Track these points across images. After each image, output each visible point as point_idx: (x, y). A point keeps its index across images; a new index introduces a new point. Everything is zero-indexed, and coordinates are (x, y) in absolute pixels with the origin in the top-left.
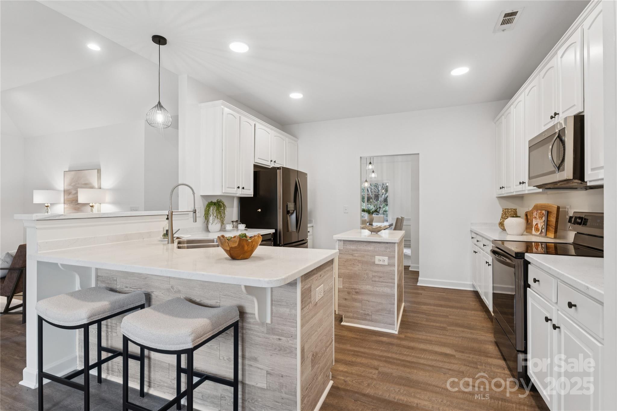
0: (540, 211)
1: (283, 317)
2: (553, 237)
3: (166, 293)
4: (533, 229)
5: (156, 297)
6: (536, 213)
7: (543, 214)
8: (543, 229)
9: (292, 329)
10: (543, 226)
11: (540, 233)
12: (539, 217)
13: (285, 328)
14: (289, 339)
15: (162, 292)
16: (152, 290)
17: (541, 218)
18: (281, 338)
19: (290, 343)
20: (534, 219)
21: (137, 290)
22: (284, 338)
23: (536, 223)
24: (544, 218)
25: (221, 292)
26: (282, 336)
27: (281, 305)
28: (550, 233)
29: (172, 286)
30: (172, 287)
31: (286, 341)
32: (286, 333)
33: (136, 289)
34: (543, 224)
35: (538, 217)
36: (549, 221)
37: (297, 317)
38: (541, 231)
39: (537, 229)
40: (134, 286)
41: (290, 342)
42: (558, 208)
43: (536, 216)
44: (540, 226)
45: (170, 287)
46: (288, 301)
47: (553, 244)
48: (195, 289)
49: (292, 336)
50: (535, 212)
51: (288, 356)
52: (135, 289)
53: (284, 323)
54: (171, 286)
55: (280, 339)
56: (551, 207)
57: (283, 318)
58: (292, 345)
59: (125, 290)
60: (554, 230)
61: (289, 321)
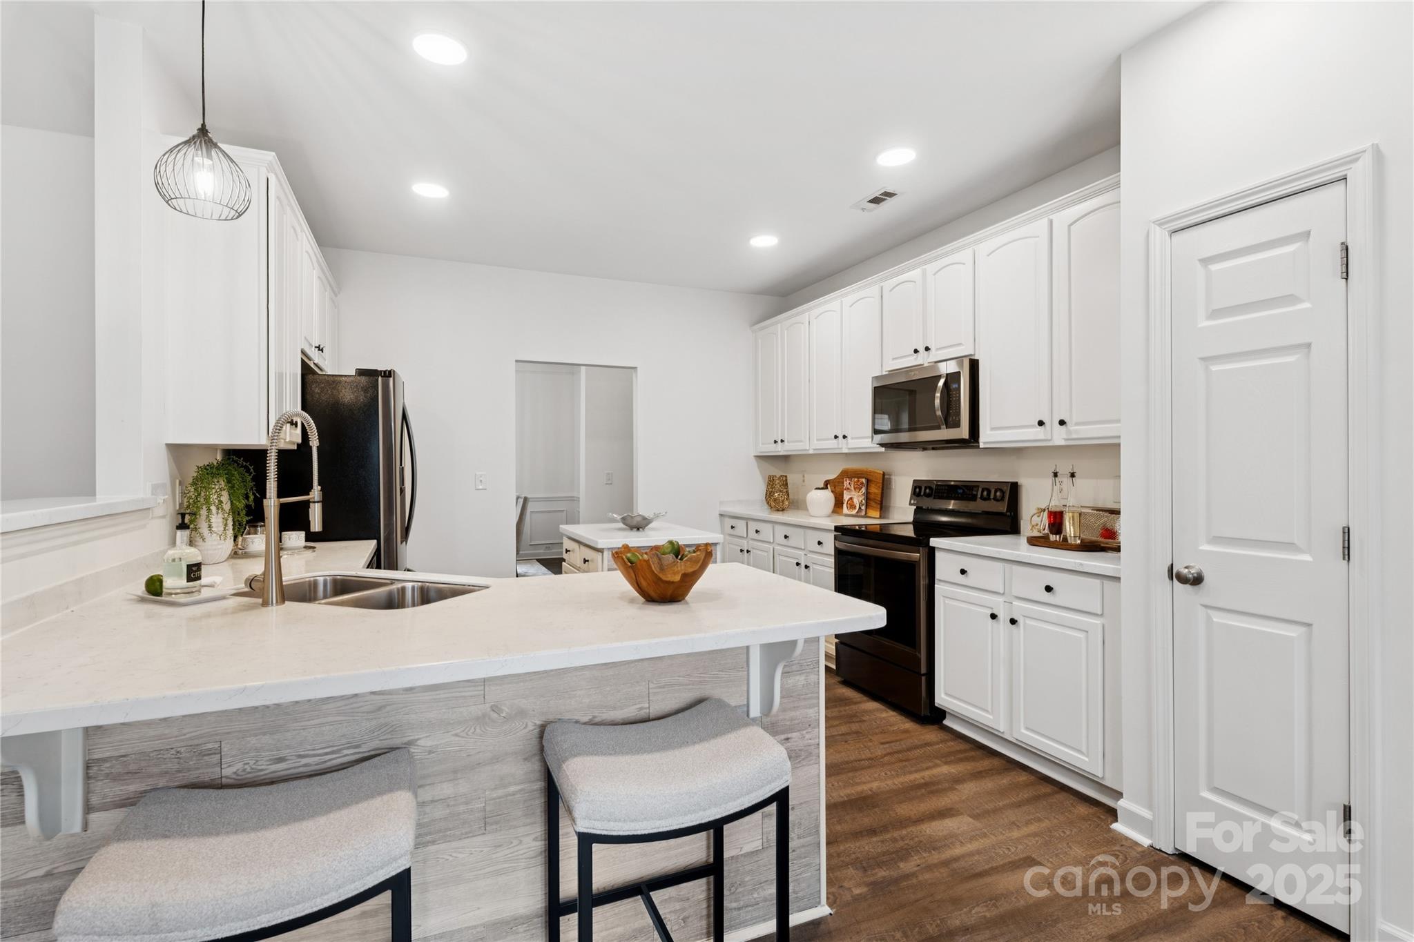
0: (856, 480)
1: (794, 694)
2: (878, 516)
3: (472, 730)
4: (845, 506)
5: (430, 752)
6: (848, 482)
7: (862, 483)
8: (863, 505)
9: (811, 710)
10: (862, 501)
11: (858, 512)
12: (855, 489)
13: (798, 713)
14: (804, 732)
15: (454, 732)
16: (411, 738)
17: (858, 488)
18: (789, 735)
19: (807, 739)
20: (845, 492)
21: (337, 755)
22: (795, 733)
23: (849, 497)
24: (863, 490)
25: (652, 683)
26: (792, 730)
27: (789, 672)
28: (871, 511)
29: (497, 707)
30: (495, 709)
31: (799, 738)
32: (798, 724)
33: (332, 753)
34: (863, 497)
35: (852, 488)
36: (869, 493)
37: (819, 687)
38: (860, 508)
39: (852, 506)
40: (323, 745)
41: (808, 736)
42: (884, 474)
43: (849, 486)
44: (856, 502)
45: (489, 709)
46: (803, 660)
47: (878, 526)
48: (575, 692)
49: (810, 725)
50: (846, 481)
51: (803, 765)
52: (327, 754)
53: (796, 705)
54: (491, 707)
55: (788, 739)
56: (872, 474)
57: (792, 696)
58: (810, 741)
59: (272, 773)
60: (879, 506)
61: (804, 699)
